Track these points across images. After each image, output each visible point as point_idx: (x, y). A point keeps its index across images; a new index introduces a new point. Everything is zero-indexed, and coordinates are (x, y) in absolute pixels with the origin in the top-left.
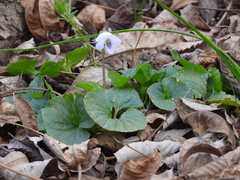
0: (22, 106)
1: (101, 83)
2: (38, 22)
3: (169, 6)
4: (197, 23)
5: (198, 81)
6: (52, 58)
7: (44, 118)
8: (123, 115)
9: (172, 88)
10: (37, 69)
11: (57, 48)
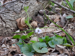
0: (17, 46)
1: (37, 41)
2: (20, 26)
3: (53, 21)
4: (60, 26)
5: (61, 40)
6: (24, 34)
7: (22, 50)
8: (42, 49)
9: (54, 42)
10: (20, 37)
11: (25, 32)
